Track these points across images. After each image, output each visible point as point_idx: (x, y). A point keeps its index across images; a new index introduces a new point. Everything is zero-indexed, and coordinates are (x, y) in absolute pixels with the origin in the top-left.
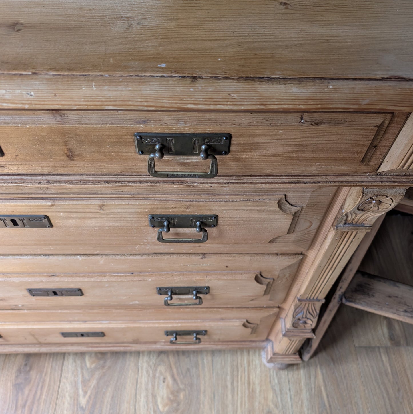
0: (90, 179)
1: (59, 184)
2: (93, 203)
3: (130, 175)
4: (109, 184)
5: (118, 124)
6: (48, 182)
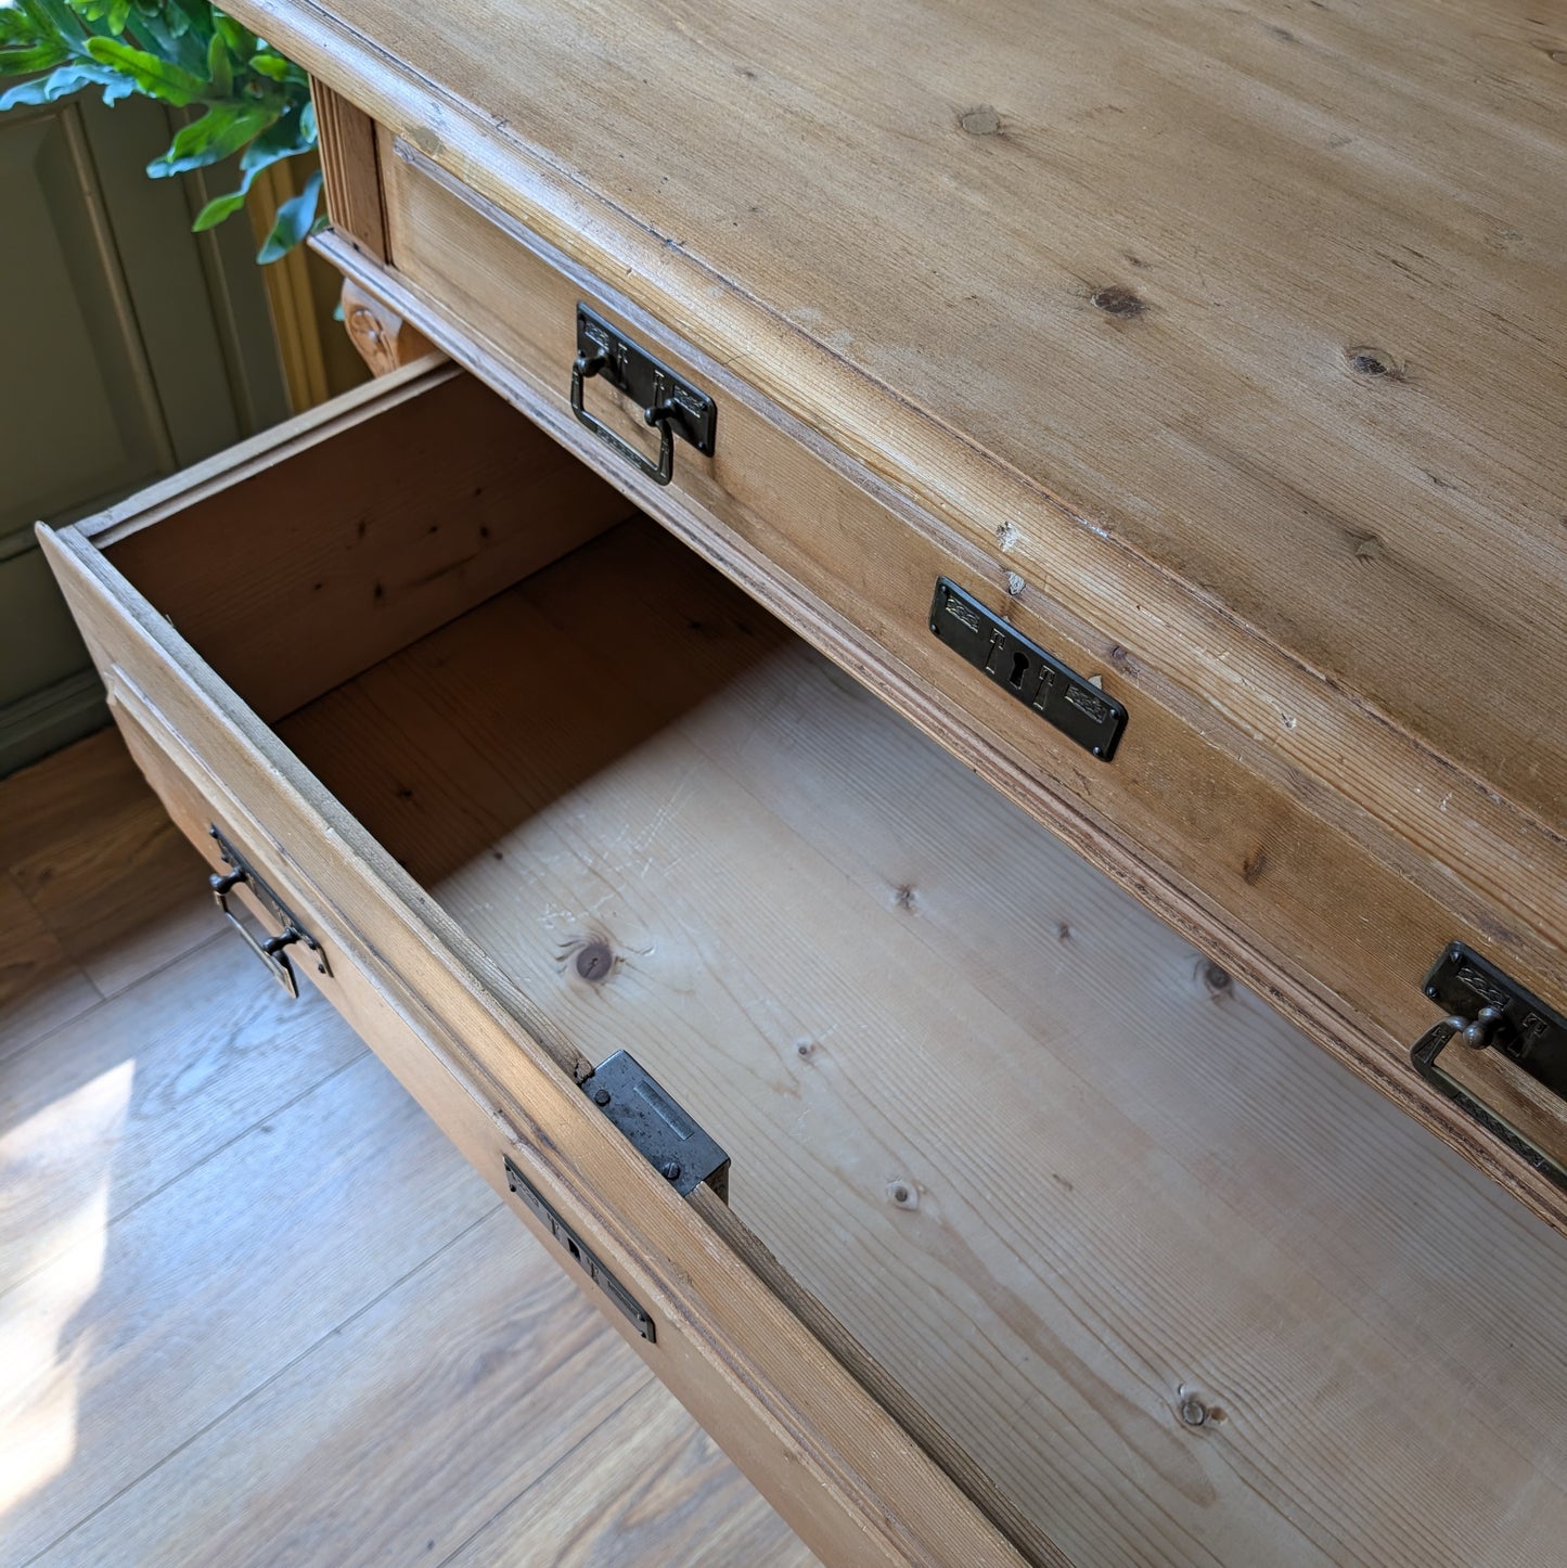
0: (1245, 955)
1: (1161, 911)
3: (1349, 1023)
4: (1278, 1002)
5: (1433, 893)
6: (1140, 887)
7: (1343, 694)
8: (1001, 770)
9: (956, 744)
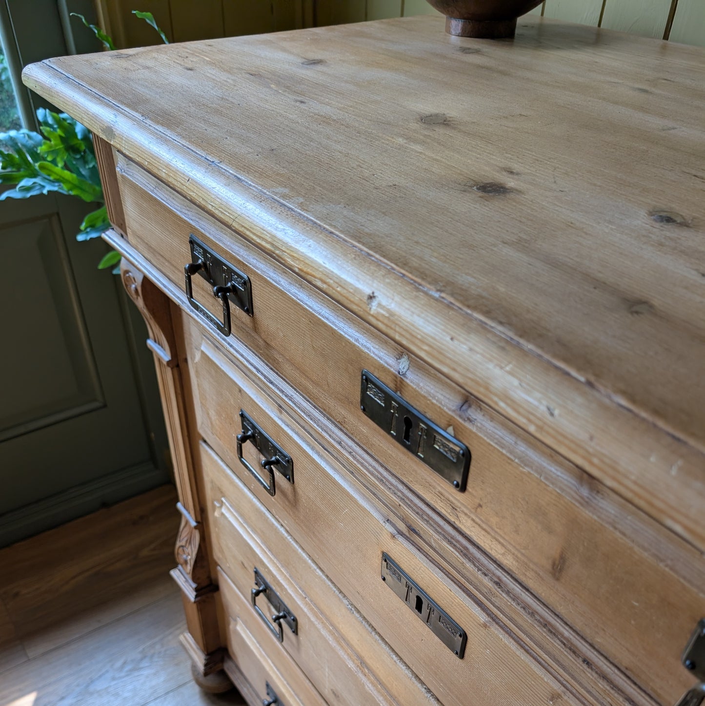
0: (566, 634)
1: (510, 600)
2: (547, 678)
4: (588, 669)
6: (497, 583)
7: (598, 391)
8: (415, 505)
9: (390, 488)
